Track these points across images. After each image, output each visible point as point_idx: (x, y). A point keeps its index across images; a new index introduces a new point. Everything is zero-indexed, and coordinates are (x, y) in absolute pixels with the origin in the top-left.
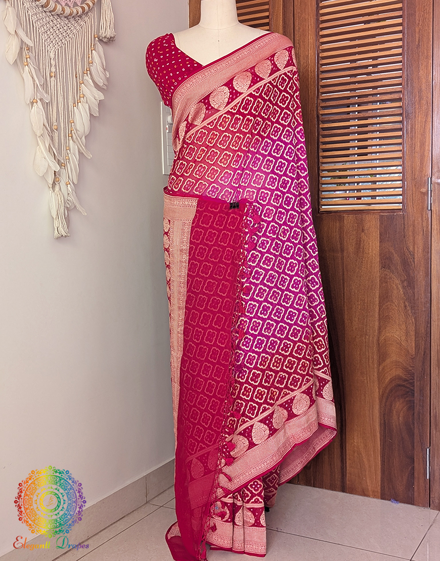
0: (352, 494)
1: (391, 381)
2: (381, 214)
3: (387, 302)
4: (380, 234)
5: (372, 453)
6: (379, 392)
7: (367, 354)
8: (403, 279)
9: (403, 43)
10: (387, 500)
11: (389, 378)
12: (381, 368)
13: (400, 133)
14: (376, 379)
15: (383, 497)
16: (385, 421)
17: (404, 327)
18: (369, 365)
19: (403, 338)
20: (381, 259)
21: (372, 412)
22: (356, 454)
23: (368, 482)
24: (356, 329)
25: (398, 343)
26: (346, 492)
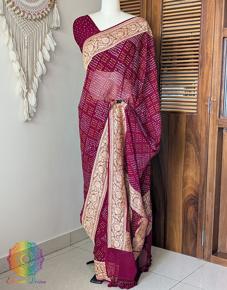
0: (168, 250)
1: (188, 196)
2: (187, 114)
3: (188, 158)
4: (186, 124)
5: (178, 231)
6: (182, 201)
7: (178, 182)
8: (195, 147)
9: (201, 30)
10: (184, 254)
11: (187, 195)
12: (184, 190)
13: (197, 75)
14: (181, 195)
15: (182, 253)
16: (184, 216)
17: (195, 170)
18: (178, 187)
19: (194, 176)
20: (186, 136)
21: (179, 211)
22: (171, 231)
23: (176, 244)
24: (173, 170)
25: (192, 178)
26: (166, 249)
